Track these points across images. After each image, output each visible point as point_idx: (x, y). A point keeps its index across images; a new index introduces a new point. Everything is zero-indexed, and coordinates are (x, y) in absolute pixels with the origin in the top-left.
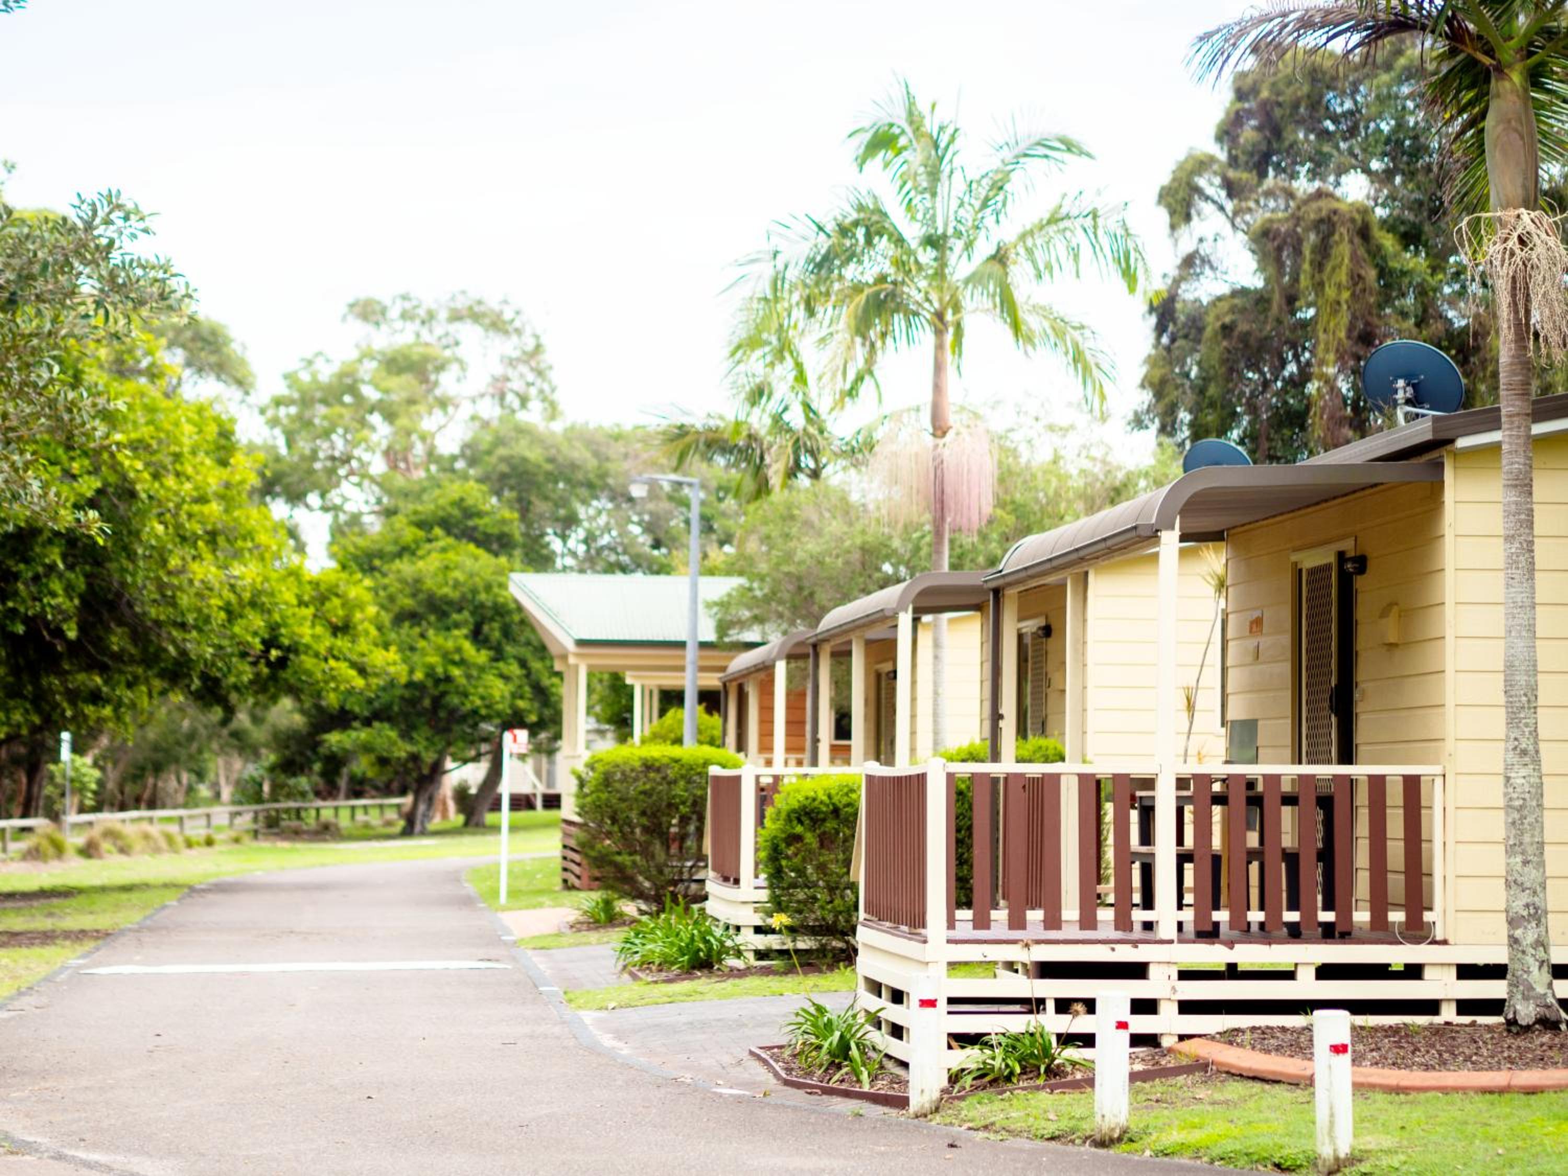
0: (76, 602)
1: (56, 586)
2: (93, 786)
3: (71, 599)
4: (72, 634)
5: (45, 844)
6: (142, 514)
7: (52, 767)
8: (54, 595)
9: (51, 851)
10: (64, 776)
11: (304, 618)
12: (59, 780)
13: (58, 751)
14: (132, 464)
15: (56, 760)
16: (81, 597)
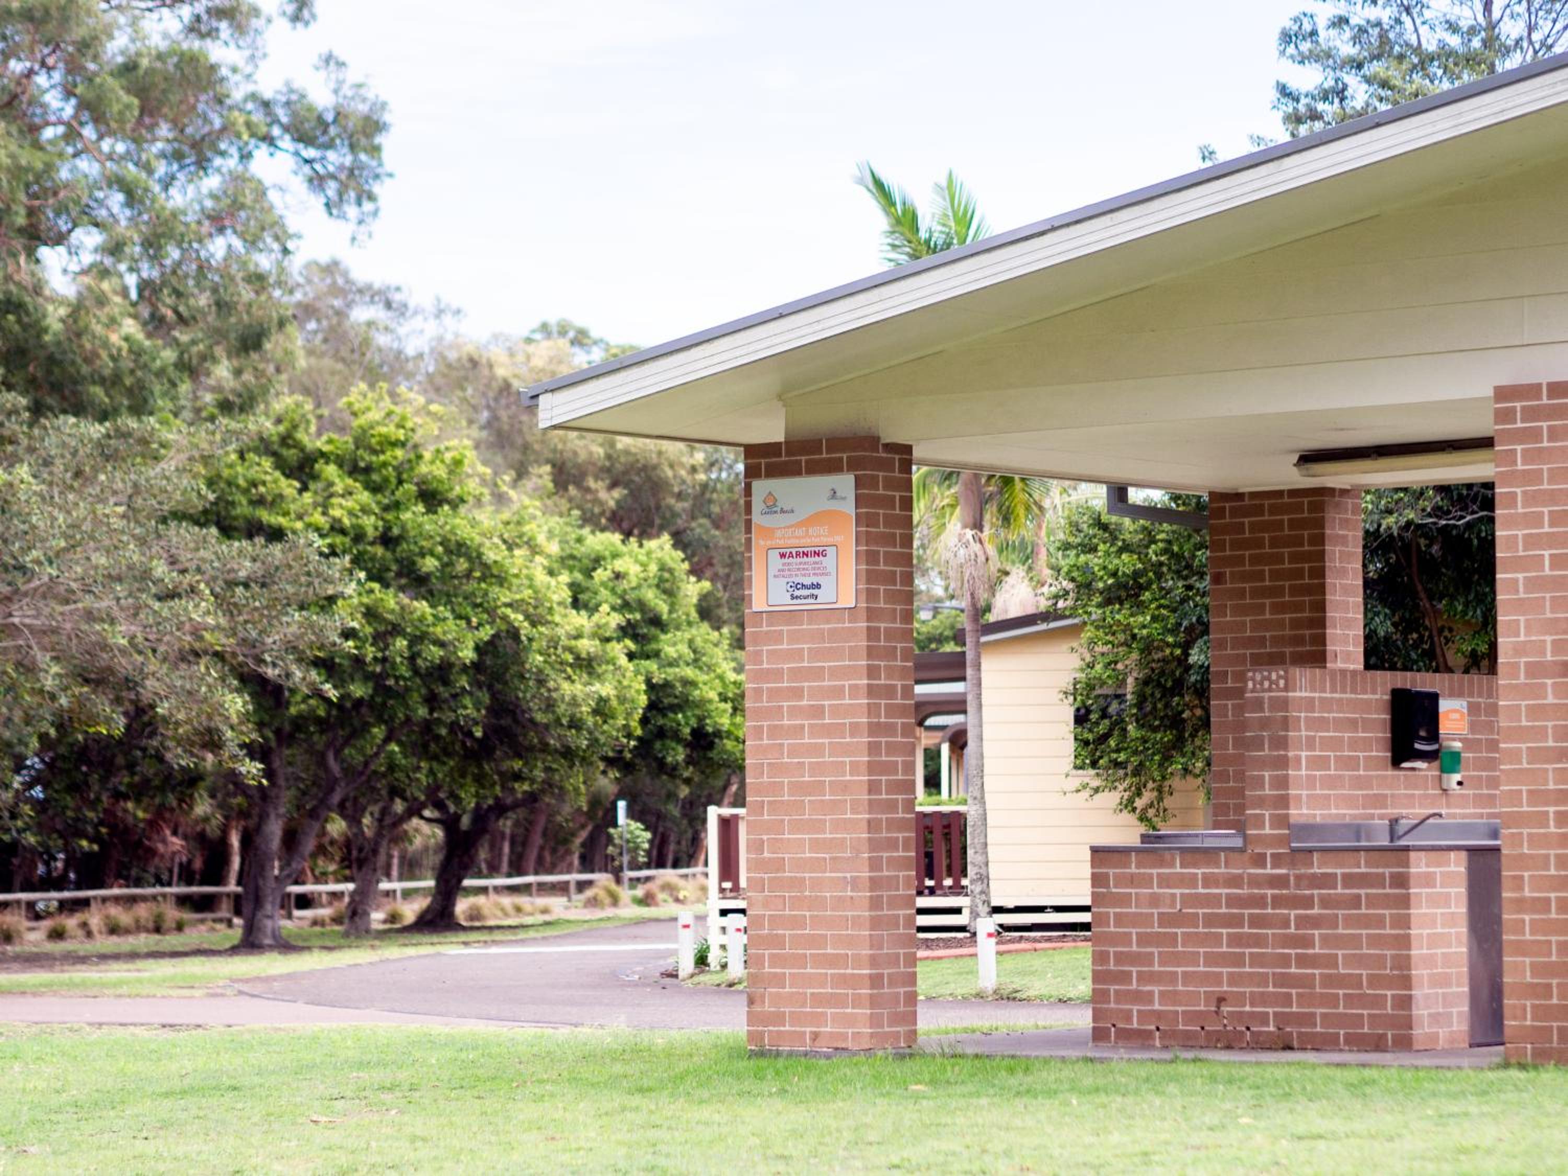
0: (483, 712)
1: (467, 701)
2: (646, 846)
3: (478, 710)
4: (479, 734)
5: (602, 894)
6: (527, 649)
7: (612, 830)
8: (465, 708)
9: (607, 900)
10: (621, 837)
11: (725, 711)
12: (617, 841)
13: (615, 817)
14: (517, 618)
15: (615, 825)
16: (487, 709)
